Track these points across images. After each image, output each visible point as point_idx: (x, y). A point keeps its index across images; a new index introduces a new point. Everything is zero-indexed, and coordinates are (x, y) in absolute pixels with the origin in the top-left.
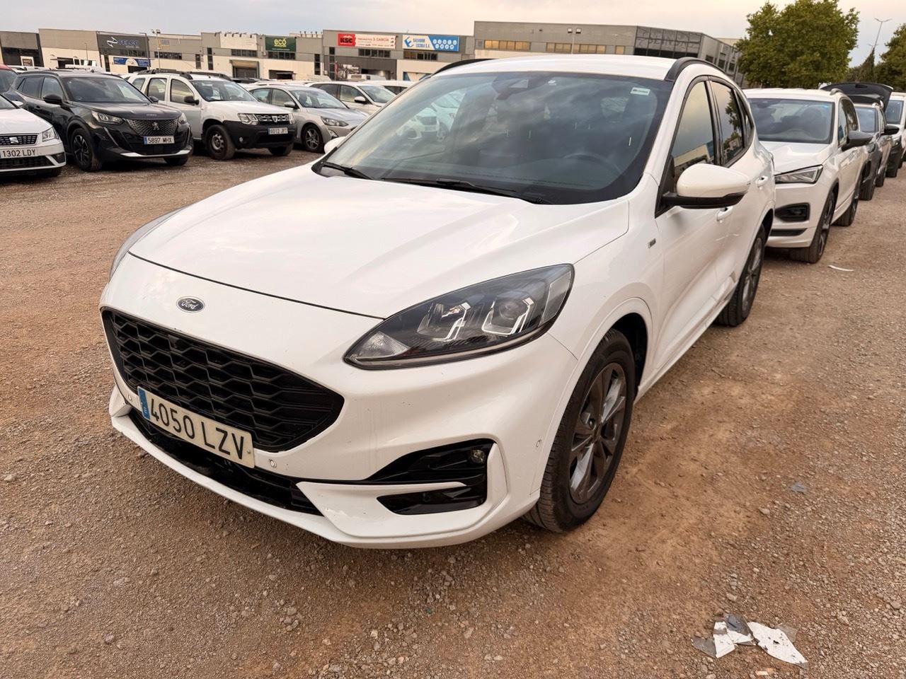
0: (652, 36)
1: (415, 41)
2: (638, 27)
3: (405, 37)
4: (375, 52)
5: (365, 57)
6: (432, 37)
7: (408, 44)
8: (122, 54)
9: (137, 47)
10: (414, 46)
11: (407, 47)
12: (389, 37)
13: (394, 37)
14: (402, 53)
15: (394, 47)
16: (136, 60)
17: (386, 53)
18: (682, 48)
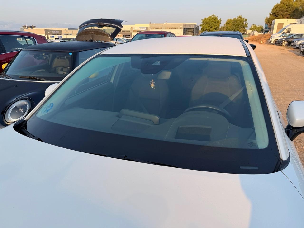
0: (186, 25)
1: (136, 28)
2: (184, 24)
3: (133, 28)
4: (126, 31)
5: (124, 32)
6: (140, 27)
7: (134, 29)
8: (53, 35)
9: (58, 33)
10: (136, 29)
11: (134, 30)
12: (130, 28)
13: (131, 28)
14: (133, 31)
15: (131, 30)
16: (58, 36)
17: (129, 31)
18: (191, 27)
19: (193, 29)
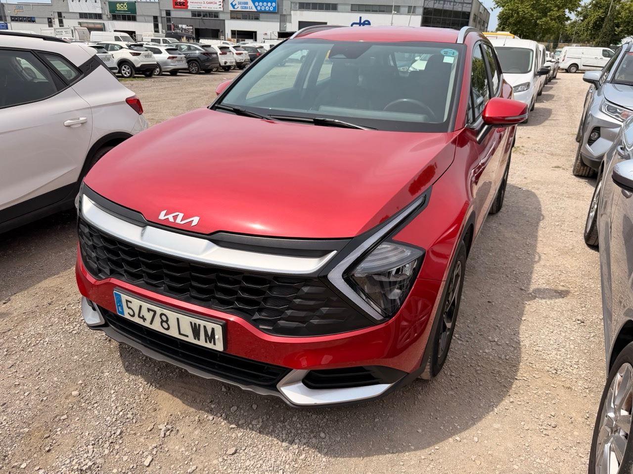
1: (239, 3)
4: (205, 13)
5: (197, 18)
10: (239, 8)
14: (229, 16)
15: (222, 9)
17: (215, 14)
18: (459, 8)
19: (467, 15)
